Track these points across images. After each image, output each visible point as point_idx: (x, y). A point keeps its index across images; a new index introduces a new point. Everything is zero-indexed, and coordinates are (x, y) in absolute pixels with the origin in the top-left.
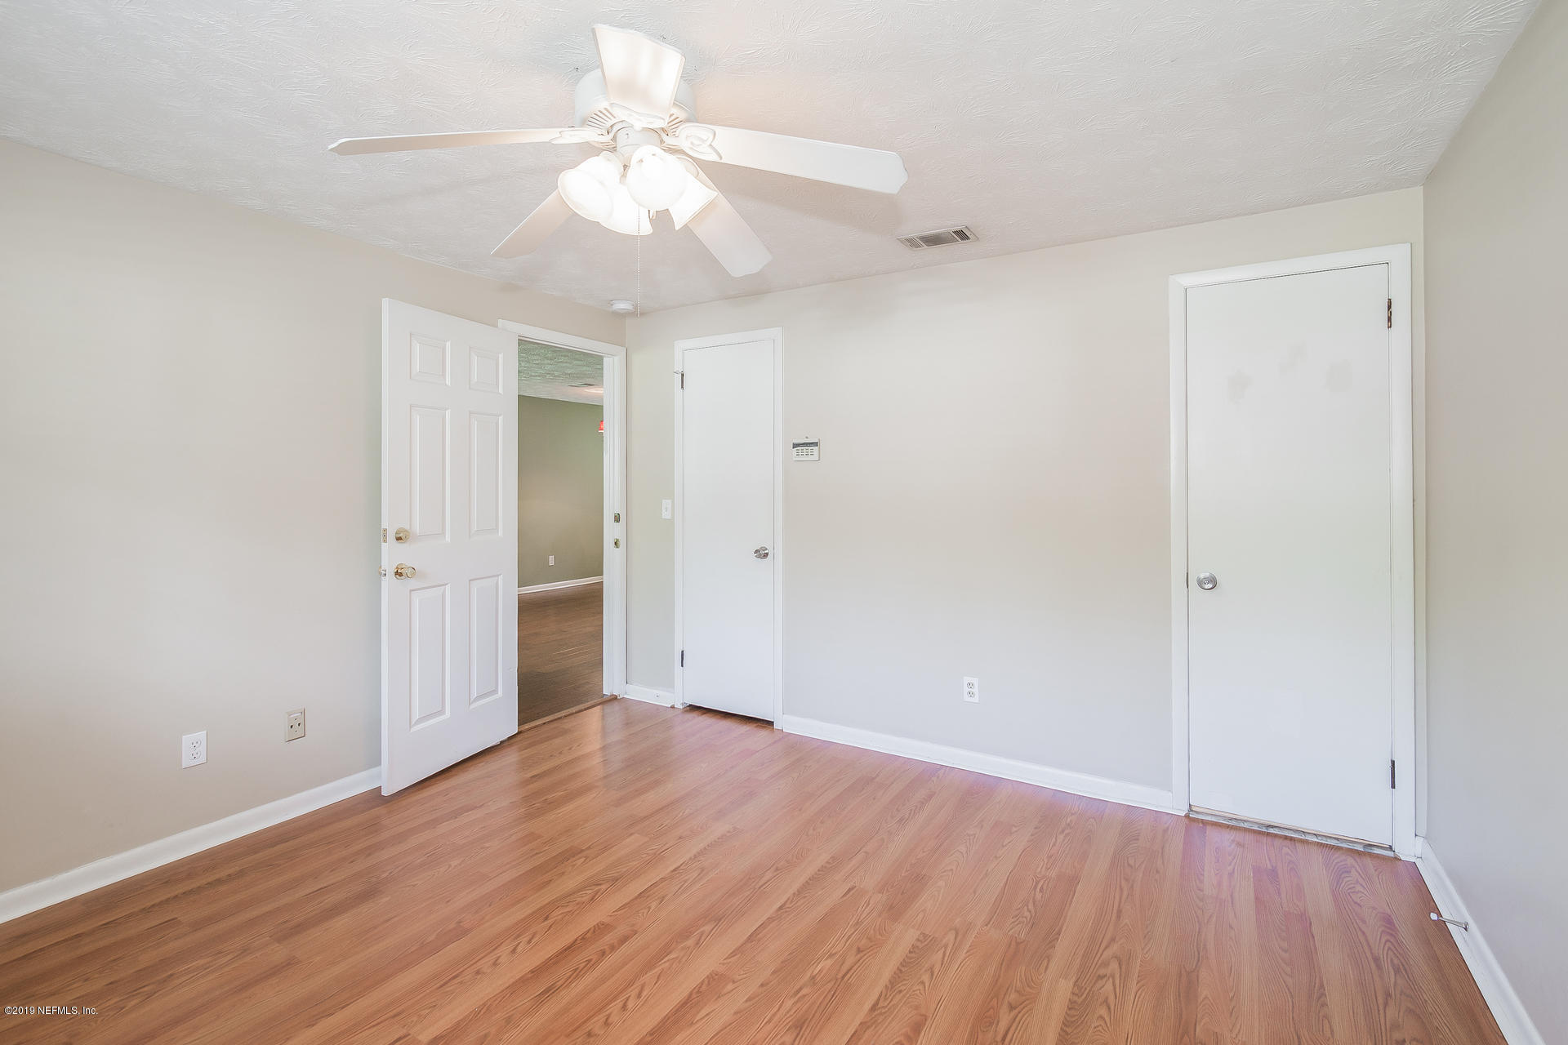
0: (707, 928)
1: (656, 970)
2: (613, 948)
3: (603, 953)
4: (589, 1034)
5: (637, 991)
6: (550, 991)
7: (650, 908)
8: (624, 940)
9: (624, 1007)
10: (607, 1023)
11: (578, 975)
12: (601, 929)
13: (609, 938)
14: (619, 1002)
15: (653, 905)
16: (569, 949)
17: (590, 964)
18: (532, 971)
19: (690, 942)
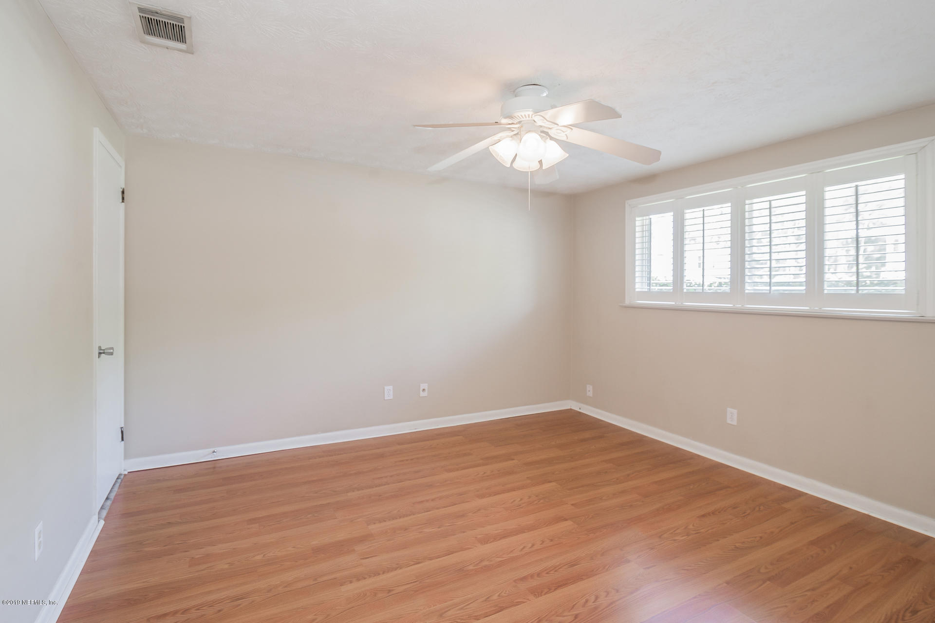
0: (471, 567)
1: (512, 555)
2: (532, 576)
3: (539, 575)
4: (552, 540)
5: (524, 550)
6: (572, 564)
7: (499, 596)
8: (524, 579)
9: (533, 545)
10: (543, 542)
11: (555, 568)
12: (537, 592)
13: (534, 583)
14: (535, 548)
15: (495, 597)
16: (560, 585)
17: (548, 571)
18: (582, 579)
19: (486, 563)
